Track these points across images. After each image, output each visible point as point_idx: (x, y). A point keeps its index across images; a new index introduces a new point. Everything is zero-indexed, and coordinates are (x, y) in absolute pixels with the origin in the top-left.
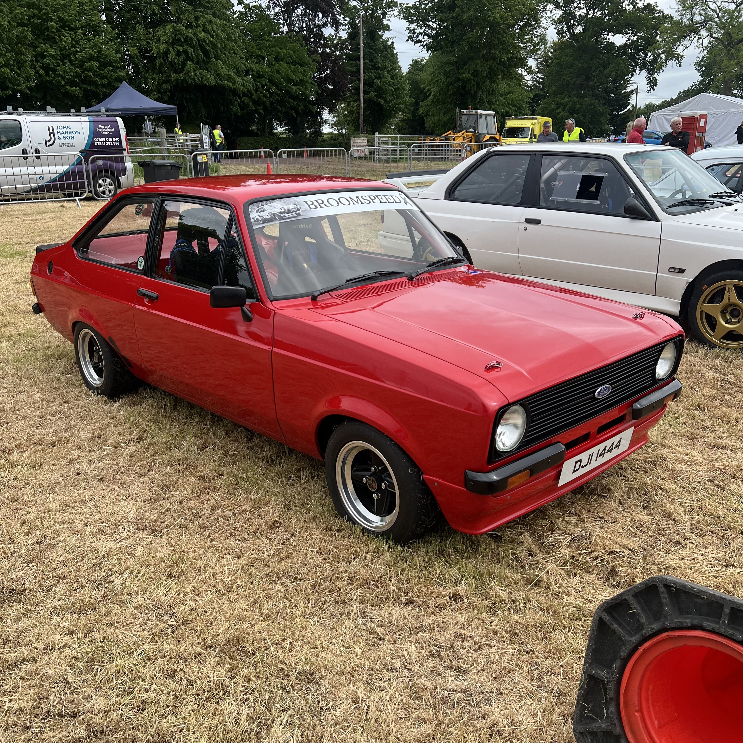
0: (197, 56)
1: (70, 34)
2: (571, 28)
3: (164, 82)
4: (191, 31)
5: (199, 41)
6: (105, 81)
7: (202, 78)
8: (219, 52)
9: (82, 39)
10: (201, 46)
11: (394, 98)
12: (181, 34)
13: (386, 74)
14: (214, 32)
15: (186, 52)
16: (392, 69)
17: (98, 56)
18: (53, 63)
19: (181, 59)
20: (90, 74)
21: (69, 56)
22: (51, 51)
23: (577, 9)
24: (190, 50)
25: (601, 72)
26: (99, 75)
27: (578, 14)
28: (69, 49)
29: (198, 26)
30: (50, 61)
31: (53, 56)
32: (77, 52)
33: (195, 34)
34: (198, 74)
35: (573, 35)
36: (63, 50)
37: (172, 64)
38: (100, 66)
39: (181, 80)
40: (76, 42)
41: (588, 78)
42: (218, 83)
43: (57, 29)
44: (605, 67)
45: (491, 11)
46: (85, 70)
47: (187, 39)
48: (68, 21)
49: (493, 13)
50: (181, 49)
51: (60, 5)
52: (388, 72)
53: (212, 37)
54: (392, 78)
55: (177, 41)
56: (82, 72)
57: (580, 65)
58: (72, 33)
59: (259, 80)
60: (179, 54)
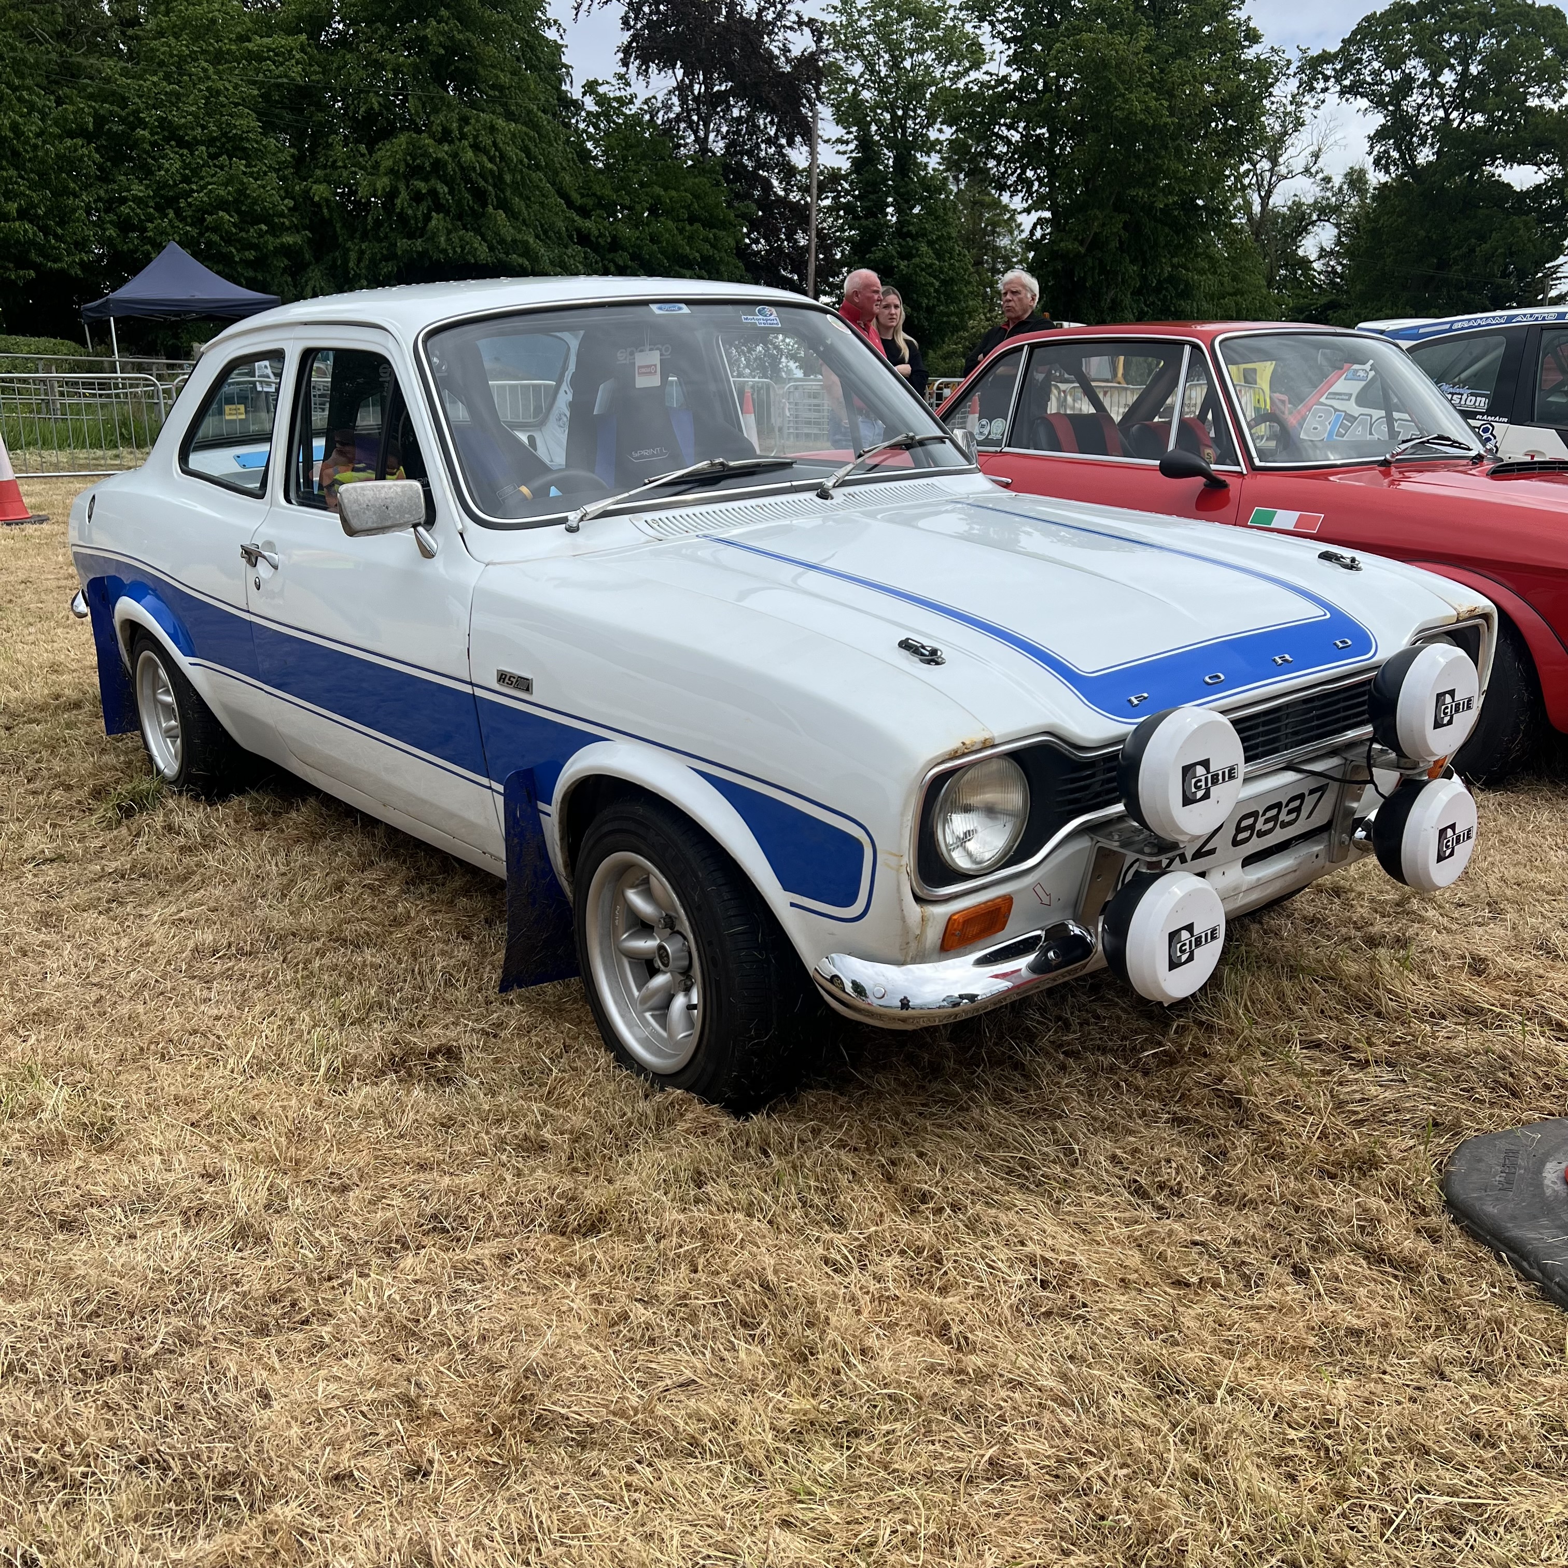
0: (459, 203)
1: (182, 155)
2: (1407, 151)
3: (386, 259)
4: (446, 148)
5: (462, 168)
6: (251, 255)
7: (463, 248)
8: (508, 193)
9: (206, 164)
10: (466, 179)
11: (939, 300)
12: (426, 155)
13: (924, 248)
14: (497, 148)
15: (433, 192)
16: (939, 238)
17: (236, 201)
18: (137, 215)
19: (423, 208)
20: (215, 238)
21: (175, 199)
22: (138, 190)
23: (1423, 110)
24: (443, 189)
25: (1473, 250)
26: (239, 241)
27: (1426, 119)
28: (176, 185)
29: (463, 136)
30: (133, 210)
31: (138, 200)
32: (193, 191)
33: (455, 155)
34: (456, 240)
35: (1412, 168)
36: (163, 188)
37: (403, 218)
38: (242, 221)
39: (418, 252)
40: (192, 170)
41: (1442, 265)
42: (499, 261)
43: (154, 144)
44: (1482, 238)
45: (1123, 95)
46: (208, 229)
47: (438, 165)
48: (180, 127)
49: (1126, 101)
50: (422, 186)
51: (166, 94)
52: (930, 243)
53: (492, 160)
54: (940, 257)
55: (415, 171)
56: (201, 234)
57: (1422, 233)
58: (185, 151)
59: (610, 256)
60: (417, 197)
